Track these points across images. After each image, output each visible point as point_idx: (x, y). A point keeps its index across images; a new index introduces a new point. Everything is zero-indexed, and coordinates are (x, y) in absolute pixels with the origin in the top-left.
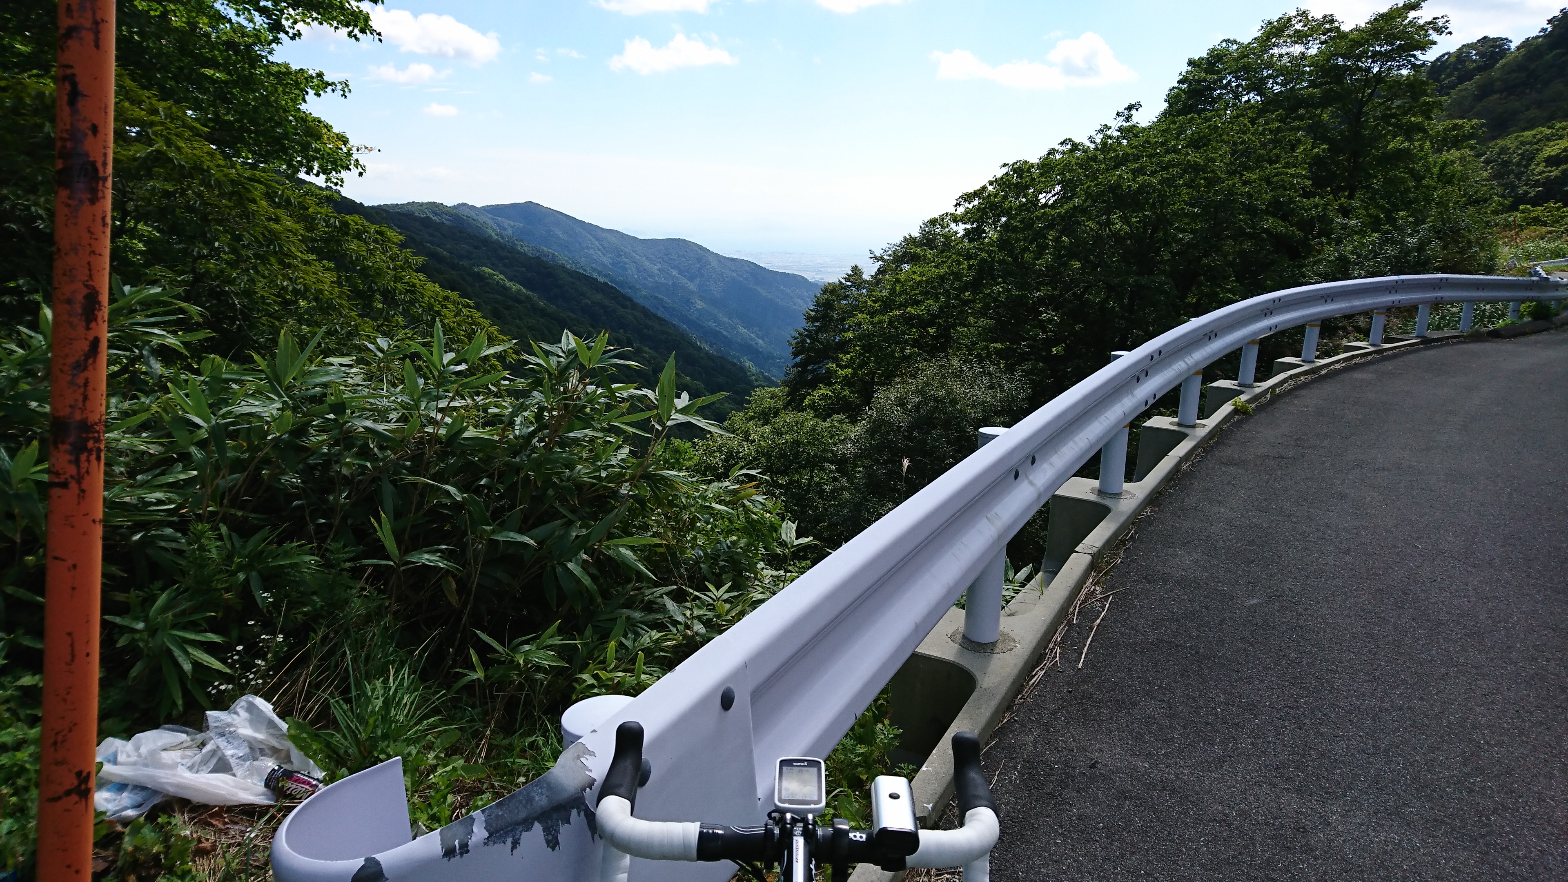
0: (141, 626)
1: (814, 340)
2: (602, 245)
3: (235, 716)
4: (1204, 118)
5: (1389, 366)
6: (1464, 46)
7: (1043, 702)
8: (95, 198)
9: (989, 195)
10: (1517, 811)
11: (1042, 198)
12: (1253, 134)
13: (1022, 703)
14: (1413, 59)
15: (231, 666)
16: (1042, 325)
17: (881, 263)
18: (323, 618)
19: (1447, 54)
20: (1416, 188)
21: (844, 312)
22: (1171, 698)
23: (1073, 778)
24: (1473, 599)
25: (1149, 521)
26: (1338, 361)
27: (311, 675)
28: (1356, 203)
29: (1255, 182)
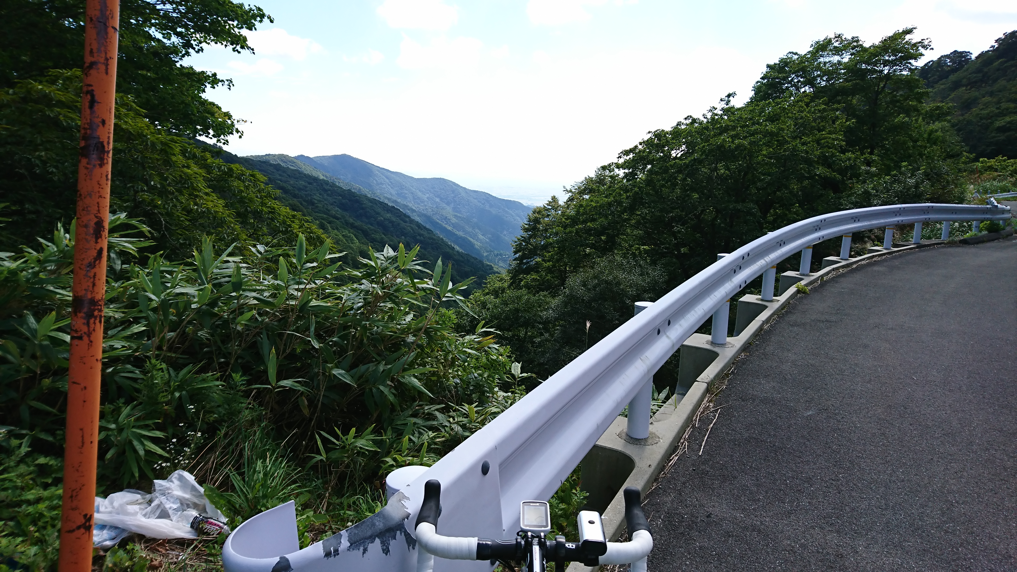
0: (113, 426)
1: (528, 243)
2: (391, 182)
3: (171, 483)
4: (776, 103)
5: (897, 262)
6: (942, 56)
7: (677, 476)
8: (102, 164)
9: (640, 151)
10: (976, 545)
11: (674, 153)
12: (808, 112)
13: (664, 477)
14: (909, 65)
15: (168, 452)
16: (674, 234)
17: (570, 194)
18: (225, 422)
19: (932, 61)
20: (914, 147)
21: (547, 225)
22: (758, 474)
23: (696, 523)
24: (948, 412)
25: (744, 362)
26: (864, 259)
27: (217, 458)
28: (875, 158)
29: (809, 143)
